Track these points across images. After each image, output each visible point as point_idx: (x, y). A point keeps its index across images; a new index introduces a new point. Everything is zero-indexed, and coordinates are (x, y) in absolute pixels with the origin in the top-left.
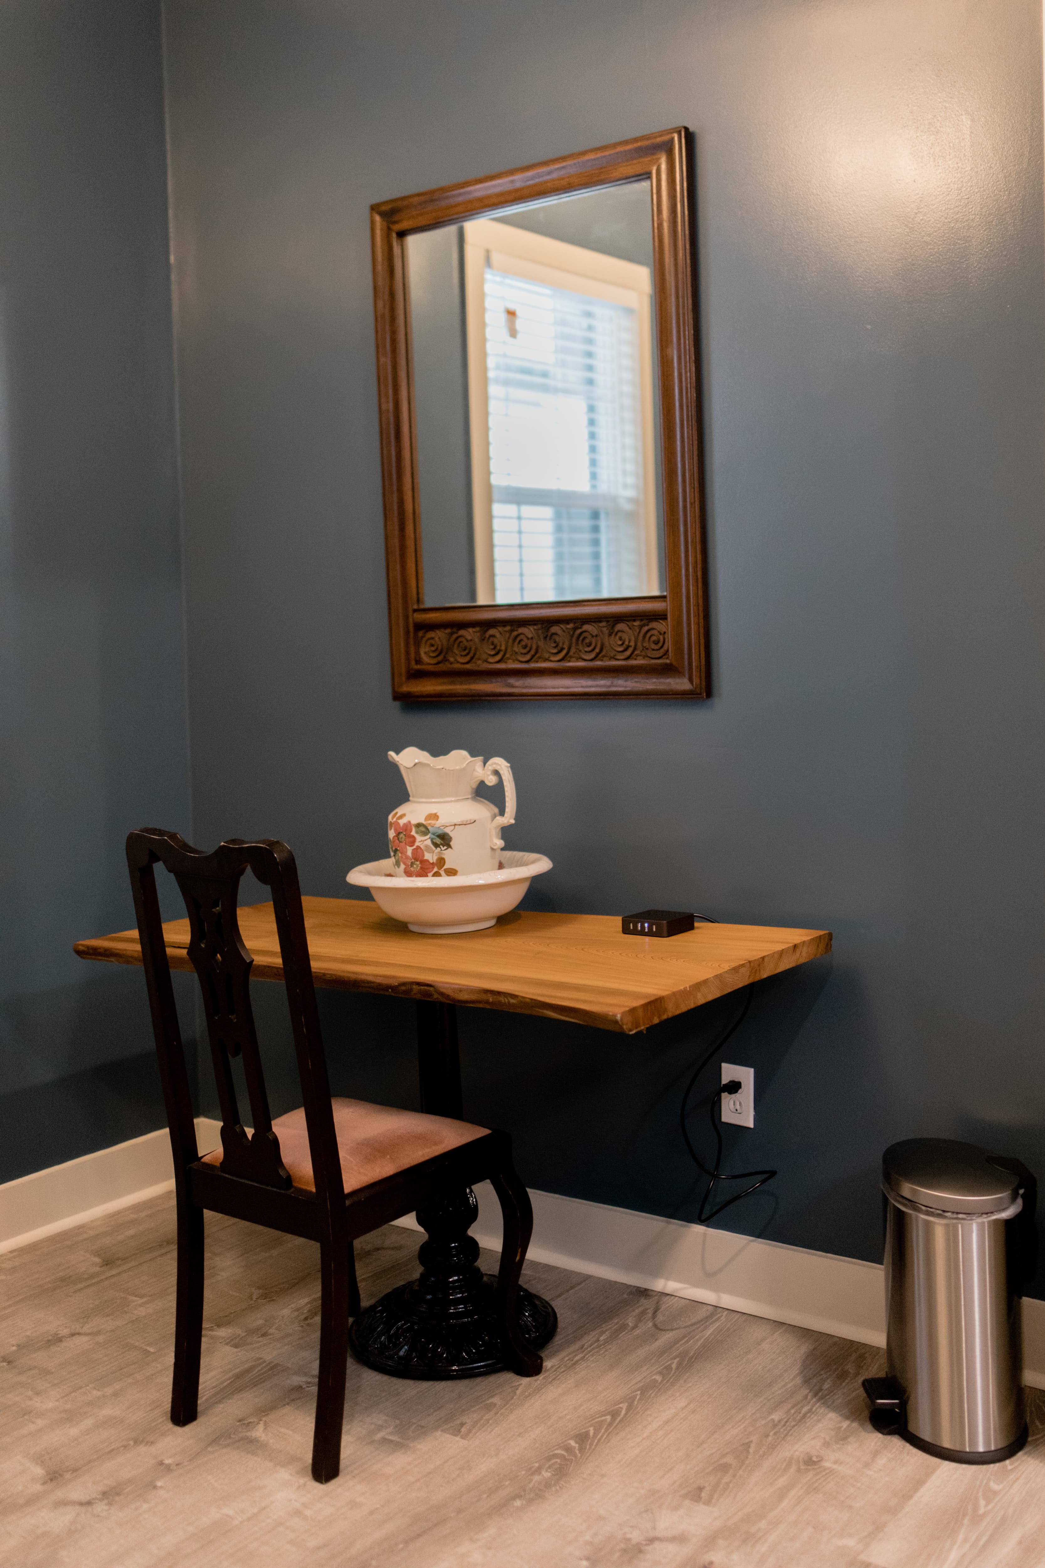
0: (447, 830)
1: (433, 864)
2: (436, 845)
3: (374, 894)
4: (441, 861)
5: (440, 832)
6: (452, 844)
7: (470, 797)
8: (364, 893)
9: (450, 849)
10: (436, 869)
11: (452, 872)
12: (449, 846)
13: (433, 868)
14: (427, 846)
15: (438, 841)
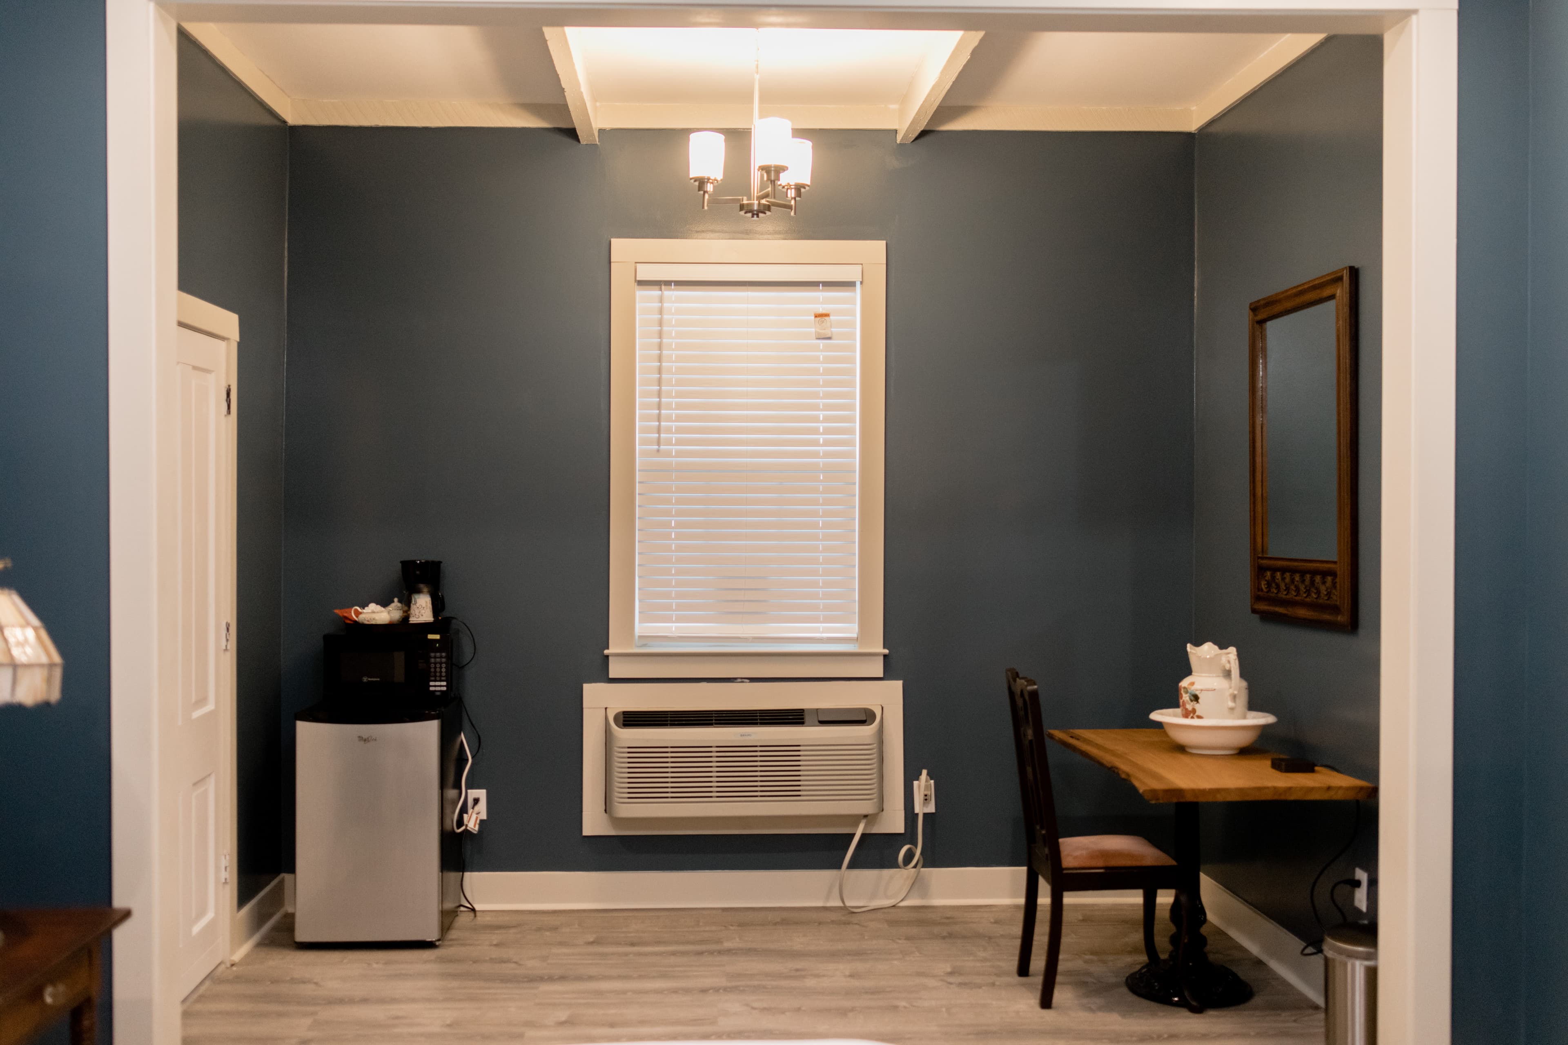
0: (1197, 693)
1: (1190, 711)
2: (1192, 701)
3: (1165, 726)
4: (1194, 711)
5: (1193, 693)
6: (1199, 701)
7: (1221, 675)
8: (1159, 725)
9: (1198, 704)
10: (1192, 715)
11: (1199, 717)
12: (1198, 702)
13: (1190, 714)
14: (1187, 701)
15: (1192, 698)
